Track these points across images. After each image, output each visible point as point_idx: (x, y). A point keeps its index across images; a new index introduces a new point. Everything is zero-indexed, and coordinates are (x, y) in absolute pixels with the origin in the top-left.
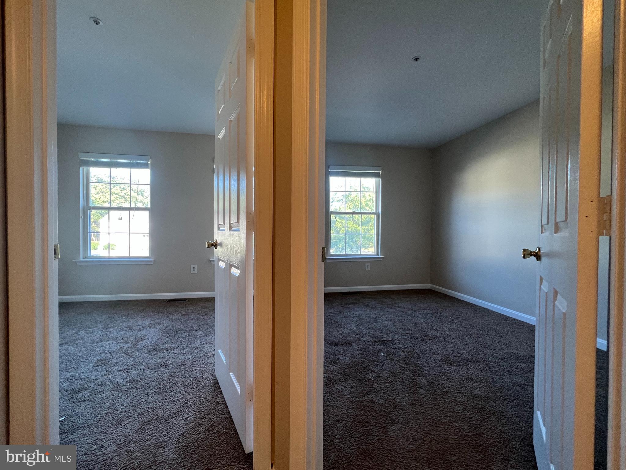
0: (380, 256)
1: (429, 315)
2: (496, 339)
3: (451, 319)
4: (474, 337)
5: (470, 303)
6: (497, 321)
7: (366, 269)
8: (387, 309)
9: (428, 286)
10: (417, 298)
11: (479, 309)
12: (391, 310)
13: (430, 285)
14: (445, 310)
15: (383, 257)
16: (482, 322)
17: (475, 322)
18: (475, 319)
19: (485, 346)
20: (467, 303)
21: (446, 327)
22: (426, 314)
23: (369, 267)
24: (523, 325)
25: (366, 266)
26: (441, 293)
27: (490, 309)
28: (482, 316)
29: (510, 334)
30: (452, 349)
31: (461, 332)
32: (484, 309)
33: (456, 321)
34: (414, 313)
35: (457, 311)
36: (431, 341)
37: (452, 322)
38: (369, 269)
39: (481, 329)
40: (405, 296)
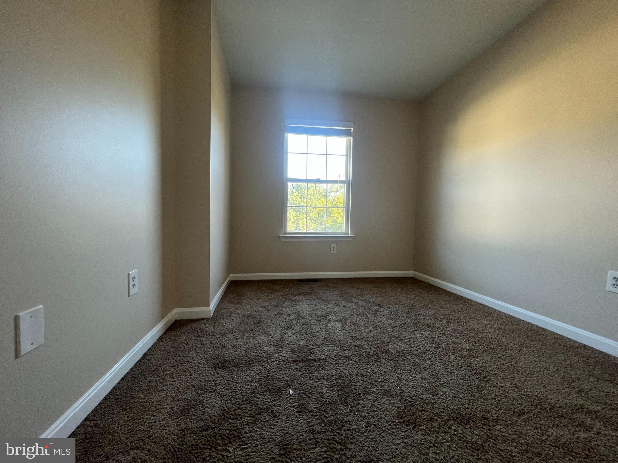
0: (349, 235)
1: (400, 315)
2: (502, 362)
3: (431, 320)
4: (465, 356)
5: (461, 296)
6: (501, 325)
7: (332, 251)
8: (344, 303)
9: (410, 273)
10: (392, 288)
11: (474, 306)
12: (349, 305)
13: (412, 272)
14: (425, 306)
15: (353, 236)
16: (479, 328)
17: (467, 327)
18: (468, 322)
19: (485, 377)
20: (457, 297)
21: (422, 334)
22: (396, 313)
23: (335, 248)
24: (543, 335)
25: (331, 247)
26: (425, 283)
27: (490, 305)
28: (479, 317)
29: (525, 350)
30: (423, 383)
31: (444, 345)
32: (481, 306)
33: (438, 324)
34: (380, 310)
35: (443, 308)
36: (391, 362)
37: (432, 327)
38: (335, 251)
39: (476, 340)
40: (377, 285)
